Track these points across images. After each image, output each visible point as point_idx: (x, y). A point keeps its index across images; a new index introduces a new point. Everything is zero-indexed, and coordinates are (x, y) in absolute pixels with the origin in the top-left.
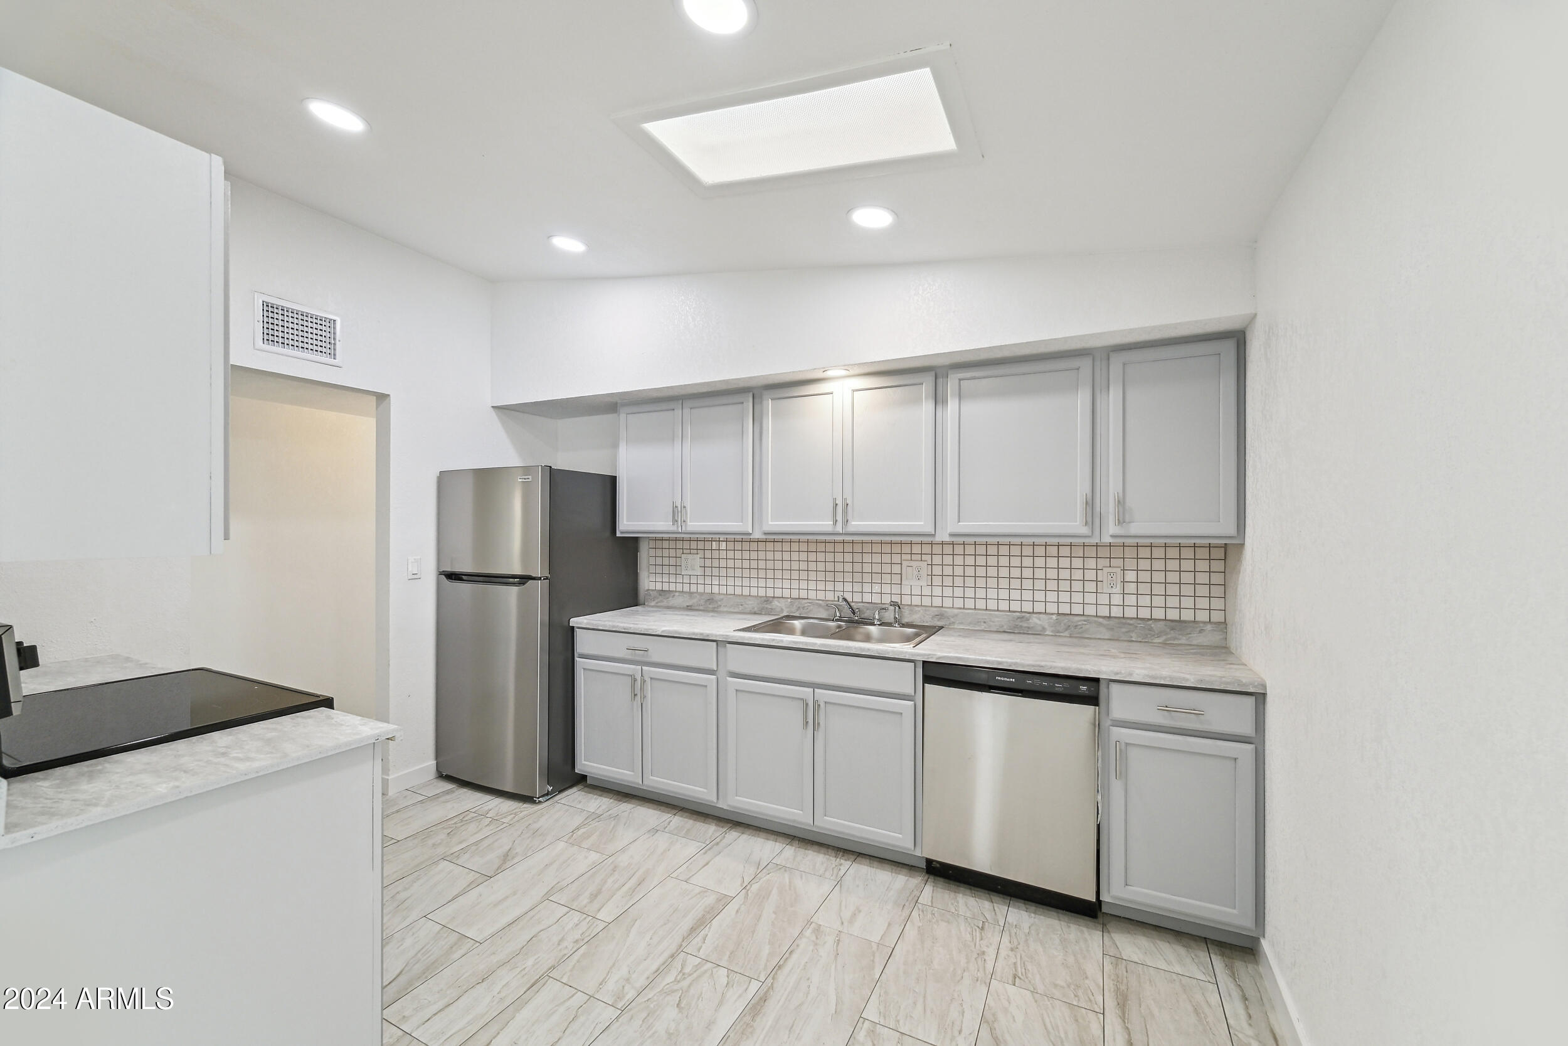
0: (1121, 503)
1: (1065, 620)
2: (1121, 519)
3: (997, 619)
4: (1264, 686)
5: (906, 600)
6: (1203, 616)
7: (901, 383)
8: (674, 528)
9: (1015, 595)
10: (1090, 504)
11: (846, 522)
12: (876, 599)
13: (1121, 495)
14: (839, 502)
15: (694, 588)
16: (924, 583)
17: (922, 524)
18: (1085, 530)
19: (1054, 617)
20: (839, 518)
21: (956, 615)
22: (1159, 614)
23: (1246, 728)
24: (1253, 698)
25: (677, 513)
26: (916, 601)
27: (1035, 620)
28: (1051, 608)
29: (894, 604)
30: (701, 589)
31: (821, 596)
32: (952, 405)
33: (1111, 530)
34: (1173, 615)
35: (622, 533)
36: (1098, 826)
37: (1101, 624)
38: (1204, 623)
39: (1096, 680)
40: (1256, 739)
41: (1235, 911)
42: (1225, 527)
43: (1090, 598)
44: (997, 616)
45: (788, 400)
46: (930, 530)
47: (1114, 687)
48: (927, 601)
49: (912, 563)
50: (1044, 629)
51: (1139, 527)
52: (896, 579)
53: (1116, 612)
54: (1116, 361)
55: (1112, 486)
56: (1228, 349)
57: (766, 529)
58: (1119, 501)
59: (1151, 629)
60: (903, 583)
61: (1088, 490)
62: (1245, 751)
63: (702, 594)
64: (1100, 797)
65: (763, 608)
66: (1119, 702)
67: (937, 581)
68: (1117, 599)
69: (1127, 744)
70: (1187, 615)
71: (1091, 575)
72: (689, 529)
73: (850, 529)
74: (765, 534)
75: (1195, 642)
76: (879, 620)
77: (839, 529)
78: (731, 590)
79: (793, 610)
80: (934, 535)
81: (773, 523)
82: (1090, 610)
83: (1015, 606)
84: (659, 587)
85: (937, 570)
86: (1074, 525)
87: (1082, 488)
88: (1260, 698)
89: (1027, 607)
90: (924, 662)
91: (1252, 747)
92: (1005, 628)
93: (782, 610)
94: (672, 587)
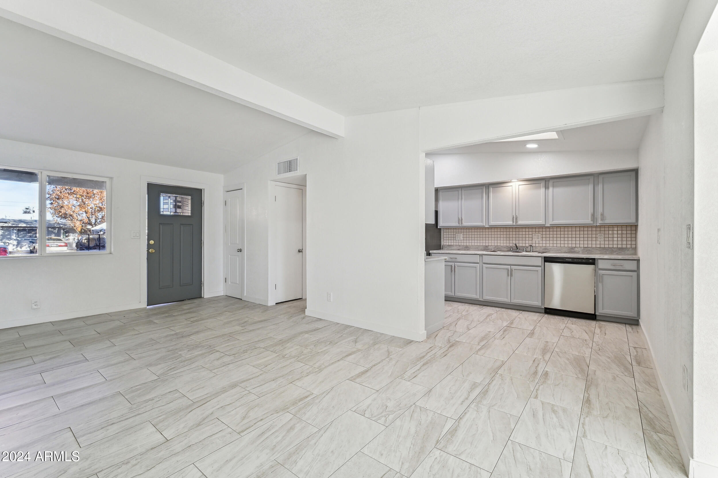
0: (602, 215)
1: (586, 249)
2: (602, 219)
3: (564, 249)
4: (639, 258)
5: (534, 245)
6: (629, 246)
7: (535, 183)
8: (458, 225)
9: (570, 242)
10: (593, 215)
11: (517, 222)
12: (524, 245)
13: (602, 213)
14: (515, 216)
15: (460, 244)
16: (540, 240)
17: (541, 222)
18: (592, 222)
19: (582, 248)
20: (515, 221)
21: (551, 249)
22: (615, 246)
23: (635, 268)
24: (636, 261)
25: (460, 220)
26: (537, 245)
27: (576, 249)
28: (582, 246)
29: (531, 246)
30: (462, 244)
31: (505, 245)
32: (551, 189)
33: (599, 222)
34: (620, 246)
35: (440, 227)
36: (595, 296)
37: (597, 249)
38: (630, 248)
39: (594, 259)
40: (637, 270)
41: (632, 313)
42: (633, 220)
43: (594, 242)
44: (564, 248)
45: (497, 188)
46: (544, 223)
47: (599, 261)
48: (541, 245)
49: (536, 234)
50: (579, 252)
51: (608, 221)
52: (531, 239)
53: (602, 246)
54: (601, 177)
55: (600, 210)
56: (633, 174)
57: (490, 224)
58: (602, 214)
59: (613, 250)
60: (533, 240)
61: (592, 211)
62: (635, 274)
63: (463, 246)
64: (595, 288)
65: (485, 249)
66: (601, 264)
67: (544, 239)
68: (602, 242)
69: (603, 274)
70: (624, 246)
71: (594, 236)
72: (464, 225)
73: (518, 224)
74: (490, 226)
75: (626, 253)
76: (525, 250)
77: (514, 224)
78: (473, 244)
79: (495, 249)
80: (545, 225)
81: (492, 223)
82: (594, 246)
83: (570, 245)
84: (447, 244)
85: (544, 236)
86: (588, 221)
87: (591, 211)
88: (638, 261)
89: (574, 246)
90: (544, 257)
91: (636, 273)
92: (567, 252)
93: (492, 249)
94: (452, 244)
